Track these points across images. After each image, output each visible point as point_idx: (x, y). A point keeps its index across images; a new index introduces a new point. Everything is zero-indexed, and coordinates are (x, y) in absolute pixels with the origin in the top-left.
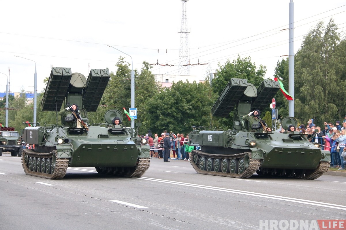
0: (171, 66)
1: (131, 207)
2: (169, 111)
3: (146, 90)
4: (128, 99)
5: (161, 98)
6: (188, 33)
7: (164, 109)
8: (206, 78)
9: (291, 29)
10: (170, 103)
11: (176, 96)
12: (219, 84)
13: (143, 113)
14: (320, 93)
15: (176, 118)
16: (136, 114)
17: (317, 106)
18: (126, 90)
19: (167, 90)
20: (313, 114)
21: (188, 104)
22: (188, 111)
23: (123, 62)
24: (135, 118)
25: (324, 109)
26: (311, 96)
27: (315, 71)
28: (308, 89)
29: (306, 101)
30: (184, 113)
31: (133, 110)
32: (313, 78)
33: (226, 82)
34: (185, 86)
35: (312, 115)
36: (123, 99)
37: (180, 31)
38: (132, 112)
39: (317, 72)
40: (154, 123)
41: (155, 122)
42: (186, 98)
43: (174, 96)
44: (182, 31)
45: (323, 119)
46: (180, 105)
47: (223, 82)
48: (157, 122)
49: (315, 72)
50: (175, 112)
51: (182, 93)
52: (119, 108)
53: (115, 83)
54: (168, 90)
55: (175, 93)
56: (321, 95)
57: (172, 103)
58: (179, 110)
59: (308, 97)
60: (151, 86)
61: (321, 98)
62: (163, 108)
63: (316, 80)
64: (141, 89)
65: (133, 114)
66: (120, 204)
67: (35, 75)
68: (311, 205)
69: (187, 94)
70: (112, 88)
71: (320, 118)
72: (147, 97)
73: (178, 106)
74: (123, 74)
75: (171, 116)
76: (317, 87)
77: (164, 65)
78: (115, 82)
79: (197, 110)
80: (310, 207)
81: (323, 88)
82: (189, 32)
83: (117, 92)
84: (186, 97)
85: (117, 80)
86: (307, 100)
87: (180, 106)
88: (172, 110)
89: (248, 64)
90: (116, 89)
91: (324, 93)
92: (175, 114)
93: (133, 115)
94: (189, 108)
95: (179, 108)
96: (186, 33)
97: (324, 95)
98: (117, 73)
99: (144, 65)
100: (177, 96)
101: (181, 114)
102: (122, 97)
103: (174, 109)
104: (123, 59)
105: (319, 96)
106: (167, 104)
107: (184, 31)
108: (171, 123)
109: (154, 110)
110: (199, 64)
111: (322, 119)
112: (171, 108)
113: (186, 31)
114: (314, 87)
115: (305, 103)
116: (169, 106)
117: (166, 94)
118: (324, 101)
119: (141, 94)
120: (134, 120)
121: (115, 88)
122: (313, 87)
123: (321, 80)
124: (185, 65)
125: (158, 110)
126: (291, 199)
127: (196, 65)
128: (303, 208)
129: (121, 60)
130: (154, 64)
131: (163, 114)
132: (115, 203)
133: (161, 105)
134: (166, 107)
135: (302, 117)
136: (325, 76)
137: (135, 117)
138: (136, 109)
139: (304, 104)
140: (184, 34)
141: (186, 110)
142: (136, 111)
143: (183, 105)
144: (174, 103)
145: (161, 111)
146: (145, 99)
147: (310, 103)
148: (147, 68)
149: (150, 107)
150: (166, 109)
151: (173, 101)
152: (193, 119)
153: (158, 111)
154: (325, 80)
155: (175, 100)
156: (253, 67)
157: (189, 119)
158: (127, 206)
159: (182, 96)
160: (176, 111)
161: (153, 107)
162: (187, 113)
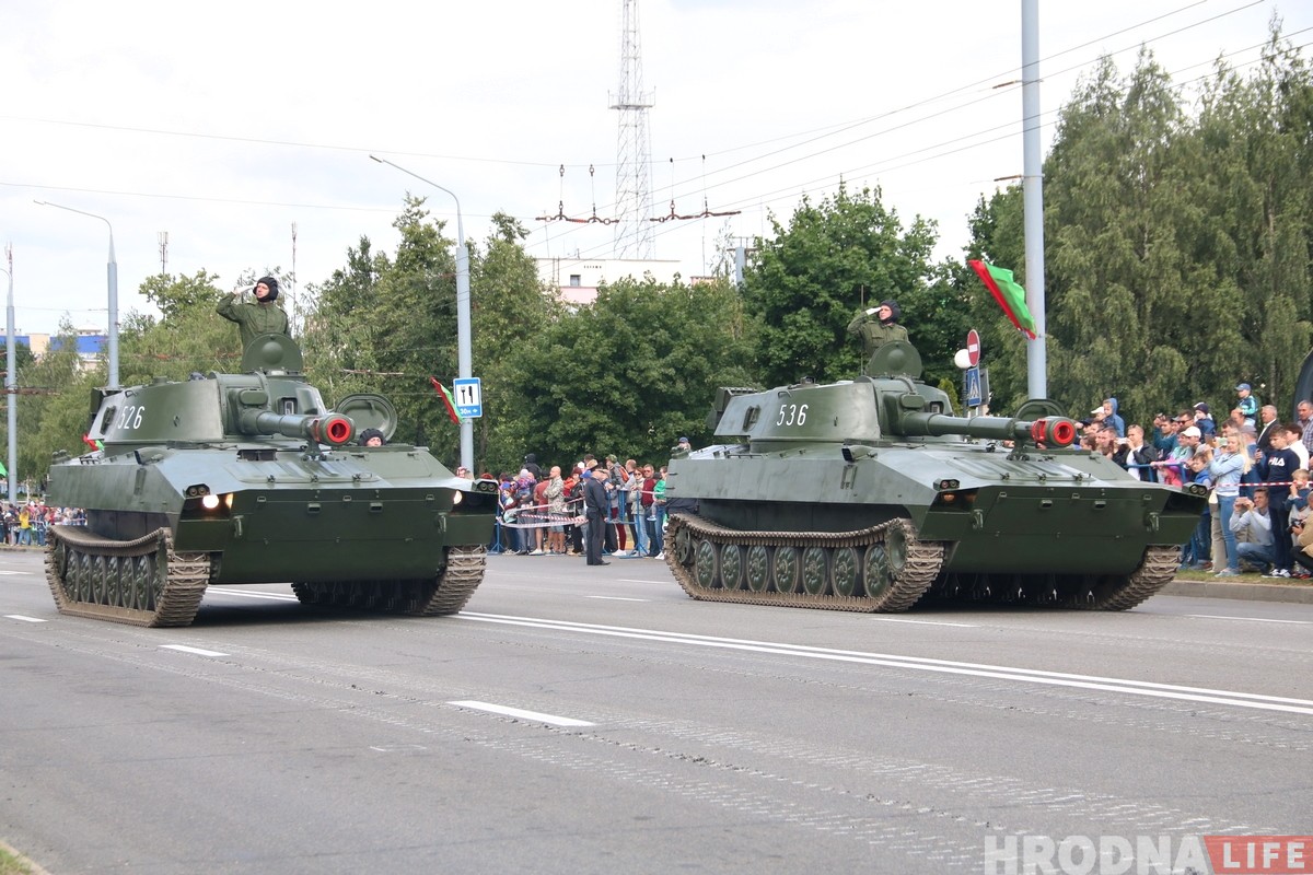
0: (607, 222)
1: (531, 724)
2: (594, 385)
3: (507, 312)
4: (443, 350)
5: (566, 339)
6: (645, 110)
7: (578, 379)
8: (718, 269)
9: (1029, 83)
10: (595, 357)
11: (616, 333)
12: (767, 288)
13: (497, 396)
14: (1126, 309)
15: (619, 412)
16: (477, 401)
17: (1117, 357)
18: (434, 317)
19: (585, 311)
20: (1102, 384)
21: (662, 361)
22: (662, 386)
23: (422, 216)
24: (473, 413)
25: (1140, 364)
26: (1093, 323)
27: (1103, 235)
28: (1085, 297)
29: (1077, 340)
30: (647, 393)
31: (467, 387)
32: (1099, 259)
33: (791, 278)
34: (647, 298)
35: (1100, 390)
36: (425, 348)
37: (616, 103)
38: (463, 391)
39: (1112, 239)
40: (544, 429)
41: (547, 426)
42: (651, 340)
43: (608, 331)
44: (625, 103)
45: (1138, 401)
46: (632, 363)
47: (780, 279)
48: (553, 425)
49: (1104, 241)
50: (616, 388)
51: (638, 321)
52: (412, 378)
53: (394, 291)
54: (588, 312)
55: (613, 320)
56: (1126, 319)
57: (603, 356)
58: (630, 381)
59: (1084, 324)
60: (524, 299)
61: (1129, 330)
62: (570, 377)
63: (1109, 267)
64: (488, 309)
65: (466, 399)
66: (488, 713)
67: (112, 268)
68: (1169, 698)
69: (656, 325)
70: (384, 308)
71: (1127, 399)
72: (509, 337)
73: (625, 370)
74: (423, 259)
75: (599, 403)
76: (1114, 291)
77: (585, 221)
78: (395, 288)
79: (694, 382)
80: (1167, 705)
81: (1135, 291)
82: (647, 104)
83: (404, 323)
84: (650, 337)
85: (403, 283)
86: (1080, 338)
87: (632, 370)
88: (604, 382)
89: (872, 213)
90: (398, 312)
91: (1139, 310)
92: (616, 395)
93: (468, 403)
94: (663, 374)
95: (630, 374)
96: (637, 108)
97: (1139, 317)
98: (401, 255)
99: (496, 227)
100: (621, 332)
101: (637, 396)
102: (420, 342)
103: (610, 379)
104: (419, 203)
105: (1122, 320)
106: (586, 363)
107: (631, 102)
108: (602, 429)
109: (536, 383)
110: (707, 213)
111: (1134, 401)
112: (600, 376)
113: (638, 103)
114: (1105, 291)
115: (1075, 346)
116: (594, 369)
117: (582, 328)
118: (1139, 339)
119: (488, 328)
120: (471, 421)
121: (394, 312)
122: (1099, 291)
123: (1127, 264)
124: (659, 220)
125: (555, 382)
126: (1093, 682)
127: (697, 217)
128: (1145, 709)
129: (415, 210)
130: (548, 219)
131: (573, 396)
132: (470, 709)
133: (565, 366)
134: (580, 370)
135: (1064, 396)
136: (1139, 250)
137: (475, 411)
138: (476, 382)
139: (1070, 352)
140: (632, 113)
141: (653, 383)
142: (475, 387)
143: (642, 365)
144: (609, 358)
145: (566, 388)
146: (503, 346)
147: (1091, 346)
148: (510, 235)
149: (527, 375)
150: (585, 379)
151: (605, 348)
152: (679, 414)
153: (554, 388)
154: (1138, 264)
155: (614, 345)
156: (890, 224)
157: (666, 414)
158: (516, 721)
159: (636, 333)
160: (617, 383)
161: (537, 374)
162: (659, 393)
